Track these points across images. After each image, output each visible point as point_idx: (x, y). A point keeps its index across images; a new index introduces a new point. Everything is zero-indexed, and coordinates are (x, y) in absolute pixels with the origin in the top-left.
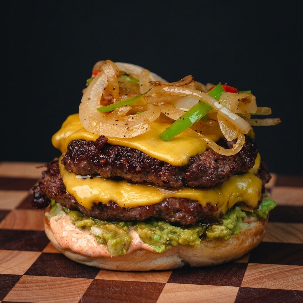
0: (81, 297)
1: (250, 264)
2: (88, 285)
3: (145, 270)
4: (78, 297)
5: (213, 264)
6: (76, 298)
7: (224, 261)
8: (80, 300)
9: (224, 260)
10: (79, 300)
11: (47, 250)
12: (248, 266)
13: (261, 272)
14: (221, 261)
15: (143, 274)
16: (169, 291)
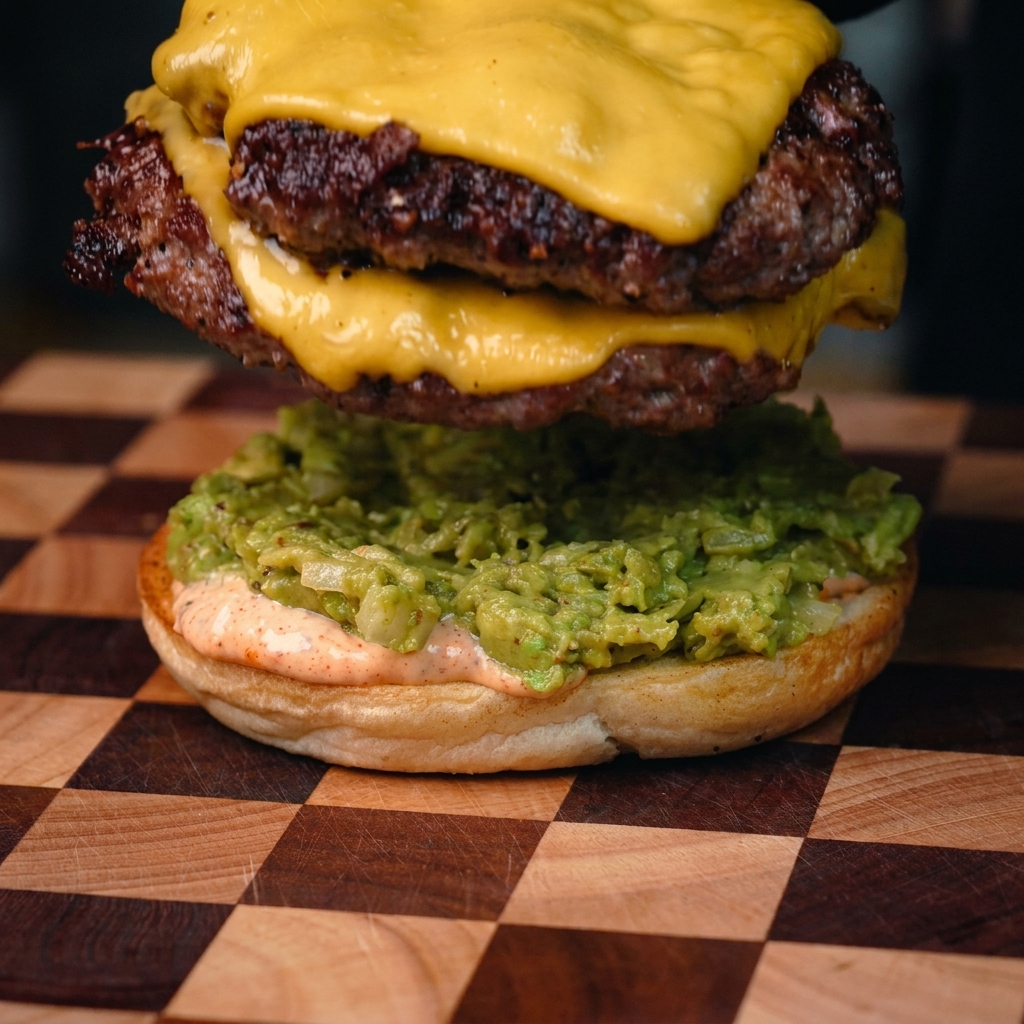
0: (253, 874)
1: (847, 750)
2: (279, 829)
3: (482, 770)
4: (241, 873)
5: (716, 748)
6: (236, 877)
7: (758, 738)
8: (251, 885)
9: (757, 735)
10: (247, 884)
11: (151, 692)
12: (839, 758)
13: (883, 779)
14: (747, 738)
15: (475, 786)
16: (558, 854)
